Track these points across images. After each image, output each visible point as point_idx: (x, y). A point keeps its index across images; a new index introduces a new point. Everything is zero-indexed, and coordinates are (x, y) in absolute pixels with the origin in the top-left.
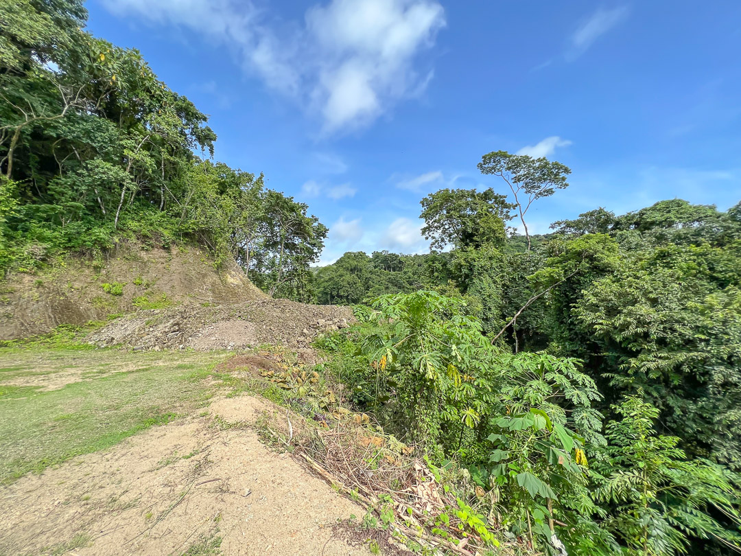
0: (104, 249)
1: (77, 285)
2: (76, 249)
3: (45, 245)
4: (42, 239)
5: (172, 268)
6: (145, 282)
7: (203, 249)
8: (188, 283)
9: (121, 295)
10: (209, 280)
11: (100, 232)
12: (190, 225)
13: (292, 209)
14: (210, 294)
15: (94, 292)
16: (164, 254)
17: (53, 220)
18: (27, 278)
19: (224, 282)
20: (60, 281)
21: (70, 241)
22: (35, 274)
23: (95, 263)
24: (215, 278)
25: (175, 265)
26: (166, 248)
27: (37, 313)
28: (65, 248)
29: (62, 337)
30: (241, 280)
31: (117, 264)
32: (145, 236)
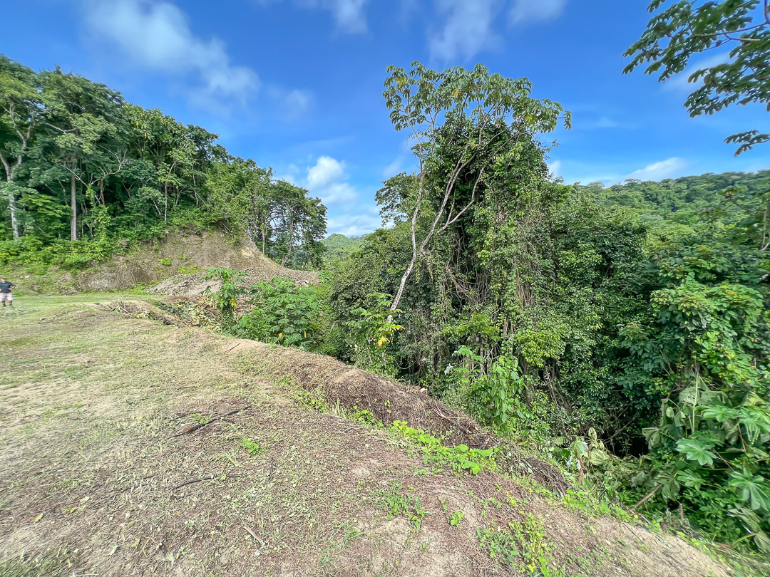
0: (159, 239)
1: (146, 261)
2: (145, 240)
3: (128, 240)
4: (125, 236)
5: (203, 247)
6: (184, 258)
7: (224, 233)
8: (214, 257)
9: (170, 265)
10: (228, 254)
11: (155, 229)
12: (213, 218)
13: (295, 195)
14: (228, 263)
15: (156, 265)
16: (198, 238)
17: (130, 224)
18: (121, 258)
19: (240, 256)
20: (137, 259)
21: (140, 235)
22: (124, 256)
23: (154, 247)
24: (233, 253)
25: (205, 245)
26: (199, 235)
27: (127, 277)
28: (139, 240)
29: (139, 289)
30: (253, 253)
31: (168, 247)
32: (184, 228)
